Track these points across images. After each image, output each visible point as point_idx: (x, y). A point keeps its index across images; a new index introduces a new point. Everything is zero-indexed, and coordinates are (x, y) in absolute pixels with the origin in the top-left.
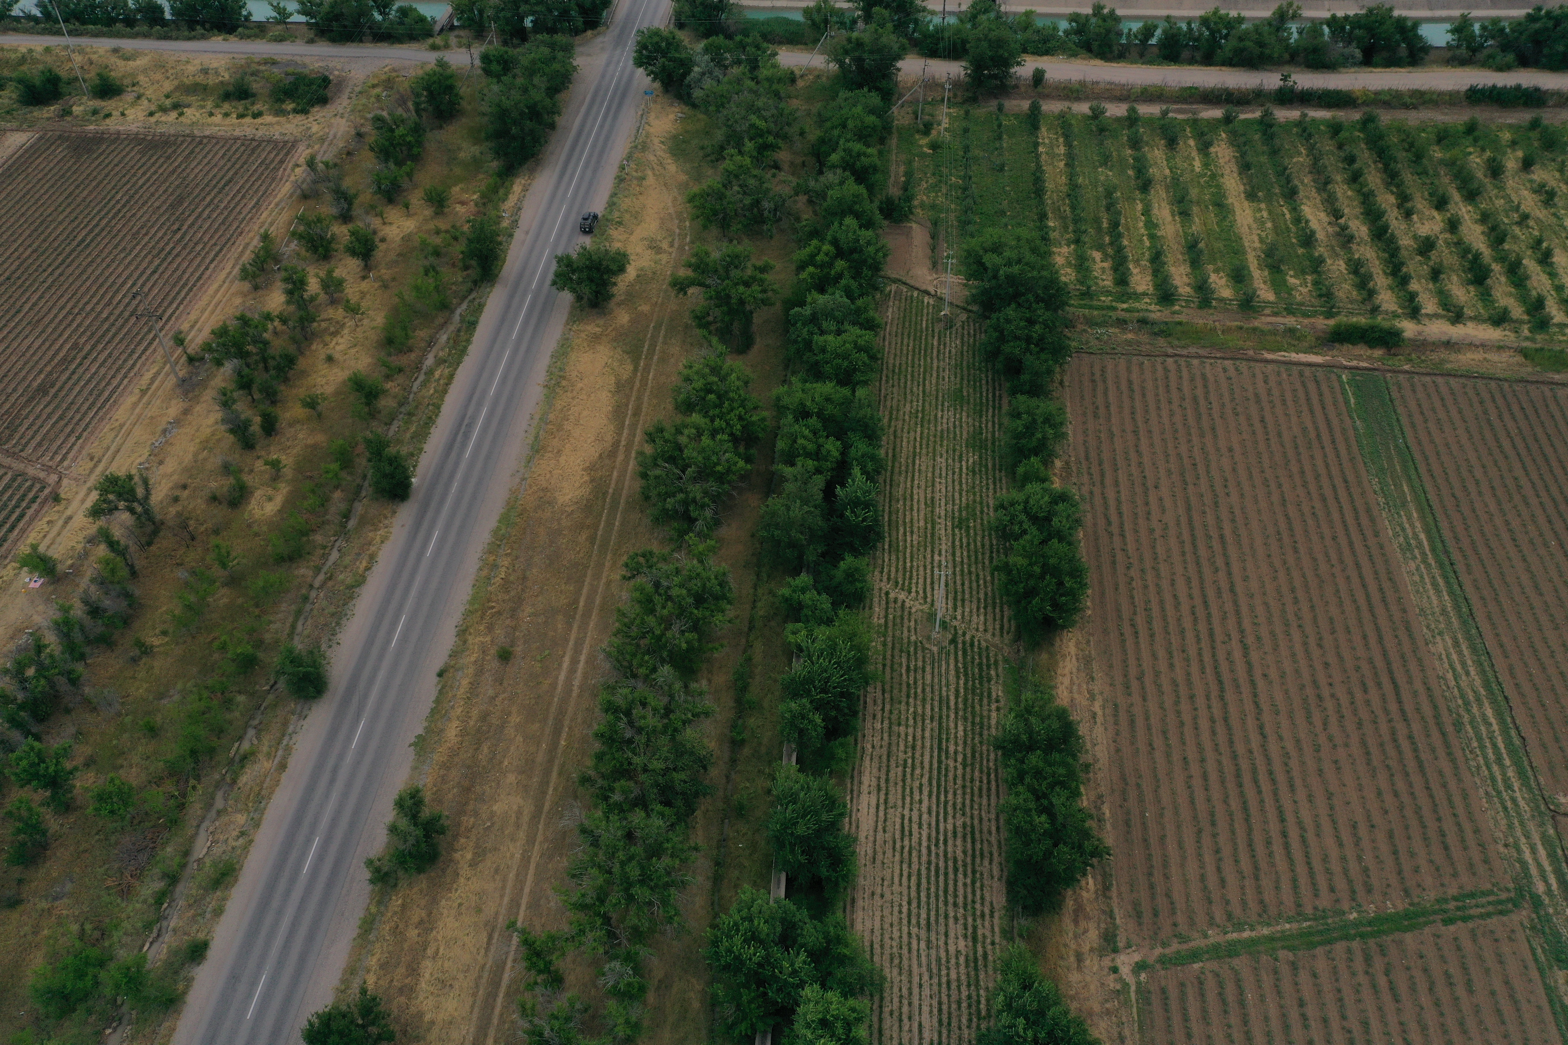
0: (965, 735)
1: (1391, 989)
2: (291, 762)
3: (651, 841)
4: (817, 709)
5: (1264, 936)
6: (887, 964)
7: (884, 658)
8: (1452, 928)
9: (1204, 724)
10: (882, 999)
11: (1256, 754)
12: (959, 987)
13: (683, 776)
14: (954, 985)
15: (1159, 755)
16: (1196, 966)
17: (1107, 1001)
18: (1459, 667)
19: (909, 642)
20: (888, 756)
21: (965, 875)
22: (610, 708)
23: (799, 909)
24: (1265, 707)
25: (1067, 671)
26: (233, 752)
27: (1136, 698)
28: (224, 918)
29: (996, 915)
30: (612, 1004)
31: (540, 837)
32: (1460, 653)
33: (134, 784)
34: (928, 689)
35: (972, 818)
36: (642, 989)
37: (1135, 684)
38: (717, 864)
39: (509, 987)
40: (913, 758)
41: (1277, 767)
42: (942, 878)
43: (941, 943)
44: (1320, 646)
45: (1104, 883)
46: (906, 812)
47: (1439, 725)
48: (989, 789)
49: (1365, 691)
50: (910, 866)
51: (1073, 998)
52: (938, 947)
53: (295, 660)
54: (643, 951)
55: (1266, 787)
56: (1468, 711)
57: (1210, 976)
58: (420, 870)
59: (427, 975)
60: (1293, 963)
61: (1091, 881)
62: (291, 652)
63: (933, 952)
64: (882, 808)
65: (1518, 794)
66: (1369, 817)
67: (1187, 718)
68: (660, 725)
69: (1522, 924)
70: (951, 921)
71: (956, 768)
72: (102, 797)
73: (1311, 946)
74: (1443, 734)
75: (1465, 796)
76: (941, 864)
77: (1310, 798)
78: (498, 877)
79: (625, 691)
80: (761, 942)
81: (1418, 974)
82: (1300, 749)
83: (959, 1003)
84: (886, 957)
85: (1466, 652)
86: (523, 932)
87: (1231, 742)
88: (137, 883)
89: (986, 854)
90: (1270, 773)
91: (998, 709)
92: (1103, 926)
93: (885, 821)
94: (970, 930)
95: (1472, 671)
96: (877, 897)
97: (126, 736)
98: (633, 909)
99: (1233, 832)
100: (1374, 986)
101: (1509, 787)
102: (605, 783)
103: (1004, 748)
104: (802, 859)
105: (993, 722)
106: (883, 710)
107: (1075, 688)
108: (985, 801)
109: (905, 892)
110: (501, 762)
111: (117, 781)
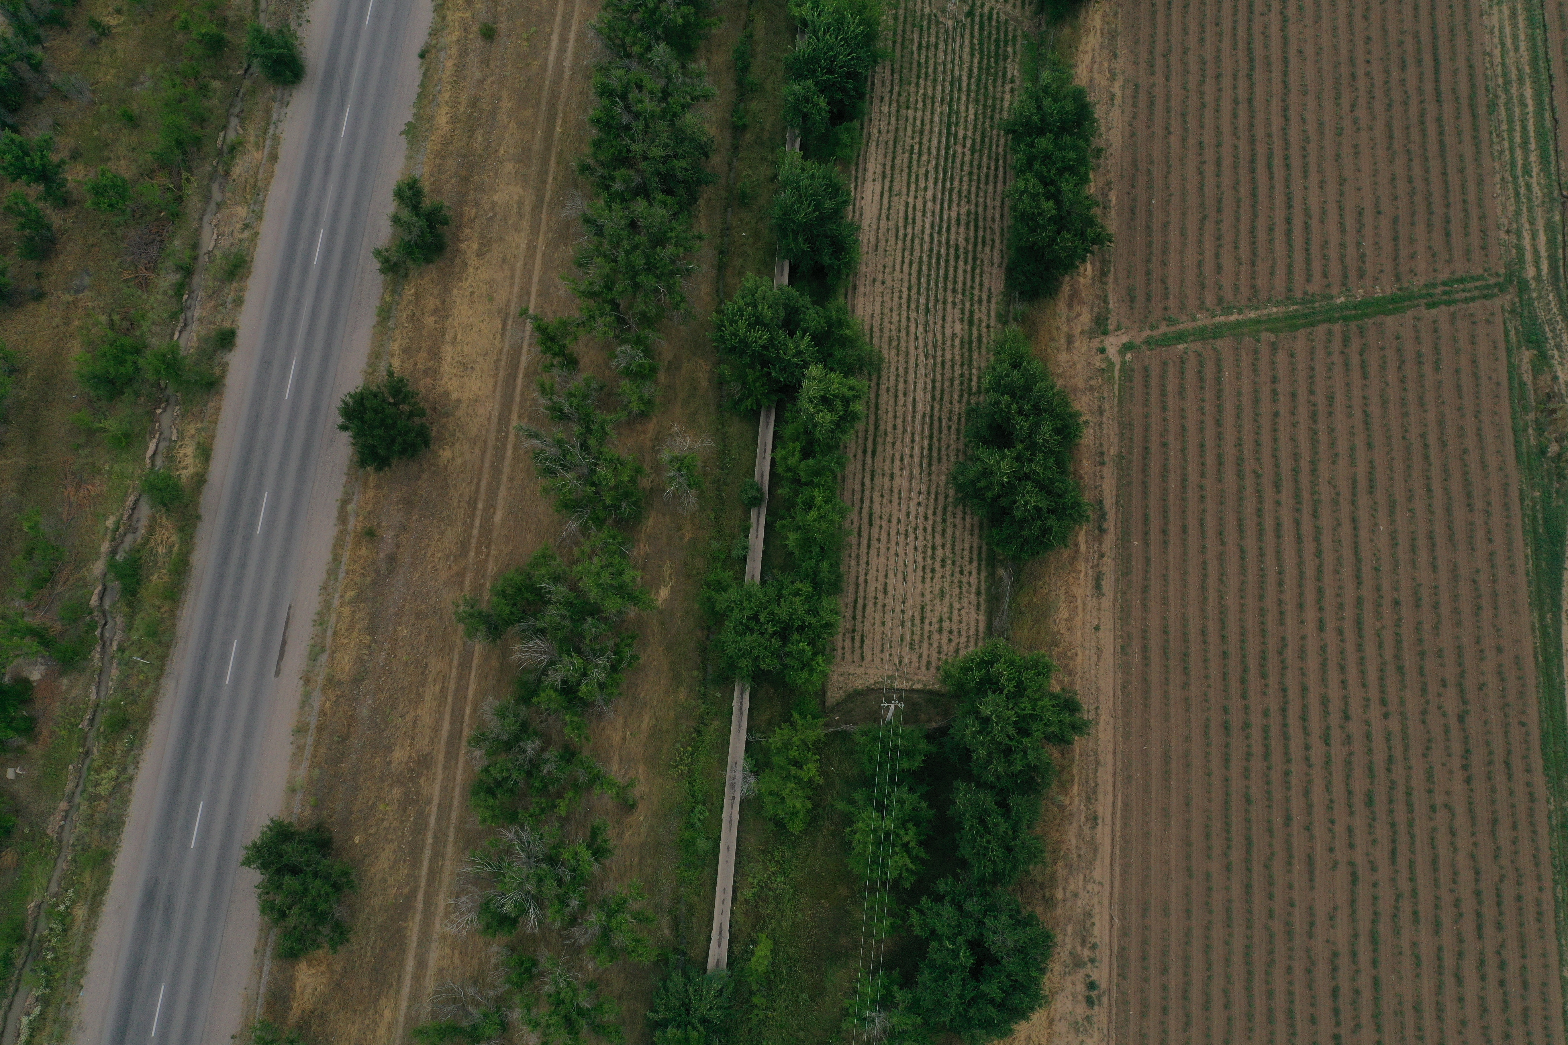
0: (976, 119)
1: (1362, 367)
2: (282, 152)
3: (655, 230)
4: (822, 91)
5: (1251, 320)
6: (885, 346)
7: (895, 34)
8: (1434, 311)
9: (1226, 105)
10: (879, 377)
11: (1275, 139)
12: (952, 367)
13: (683, 163)
14: (948, 365)
15: (1174, 140)
16: (1180, 347)
17: (1091, 378)
18: (1509, 42)
19: (922, 15)
20: (895, 142)
21: (966, 262)
22: (605, 92)
23: (802, 295)
24: (1294, 86)
25: (1089, 48)
26: (219, 142)
27: (1159, 78)
28: (245, 307)
29: (993, 300)
30: (625, 384)
31: (543, 227)
32: (1515, 26)
33: (127, 176)
34: (940, 69)
35: (977, 205)
36: (653, 370)
37: (1160, 62)
38: (721, 252)
39: (527, 369)
40: (920, 144)
41: (1295, 151)
42: (942, 265)
43: (938, 326)
44: (1365, 18)
45: (1102, 269)
46: (911, 200)
47: (1472, 107)
48: (996, 176)
49: (1403, 68)
50: (912, 254)
51: (1059, 376)
52: (935, 330)
53: (265, 41)
54: (652, 336)
55: (1279, 172)
56: (1506, 91)
57: (1192, 355)
58: (428, 261)
59: (449, 359)
60: (1273, 344)
61: (1089, 267)
62: (258, 31)
63: (930, 335)
64: (886, 195)
65: (1534, 181)
66: (1377, 204)
67: (1209, 98)
68: (658, 110)
69: (1502, 307)
70: (949, 306)
71: (963, 154)
72: (98, 191)
73: (1295, 328)
74: (1474, 116)
75: (1480, 182)
76: (943, 252)
77: (1322, 184)
78: (506, 267)
79: (620, 72)
80: (766, 325)
81: (1390, 354)
82: (1322, 133)
83: (952, 381)
84: (885, 339)
85: (1521, 25)
86: (535, 318)
87: (1251, 126)
88: (153, 276)
89: (988, 241)
90: (1286, 158)
91: (1012, 91)
92: (1096, 310)
93: (889, 208)
94: (967, 314)
95: (1523, 46)
96: (878, 284)
97: (105, 126)
98: (640, 296)
99: (1238, 219)
100: (1346, 365)
101: (1527, 172)
102: (605, 172)
103: (1014, 132)
104: (805, 247)
105: (1006, 104)
106: (891, 91)
107: (1096, 66)
108: (991, 188)
109: (906, 279)
110: (497, 151)
111: (108, 174)
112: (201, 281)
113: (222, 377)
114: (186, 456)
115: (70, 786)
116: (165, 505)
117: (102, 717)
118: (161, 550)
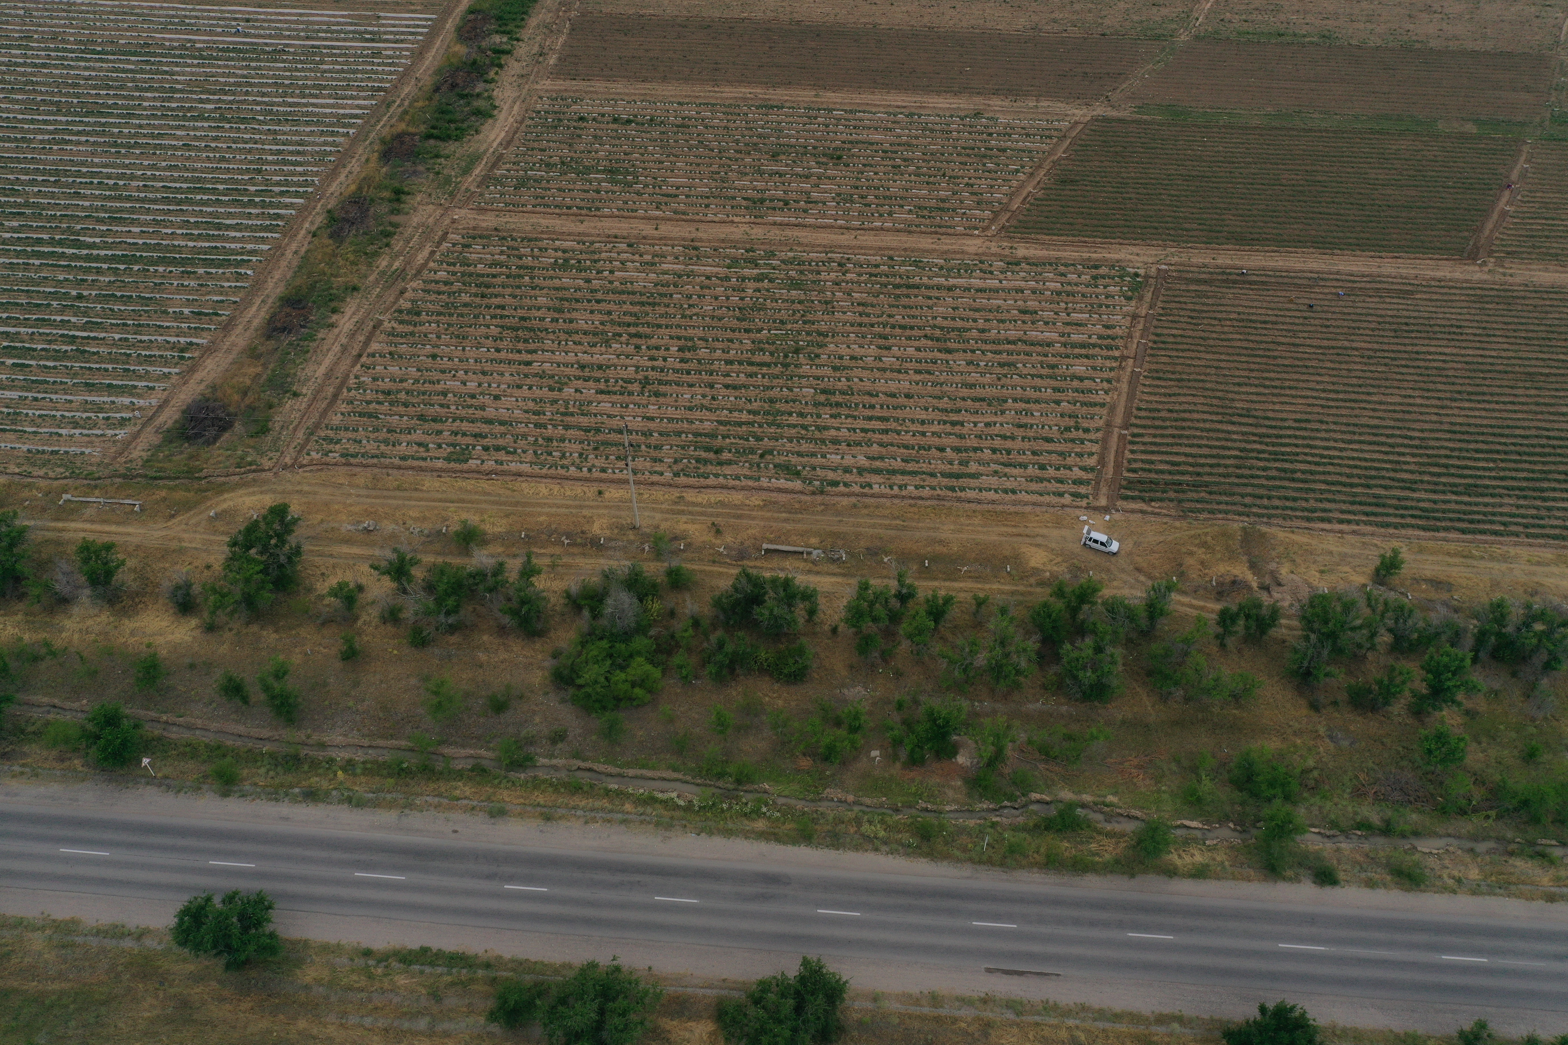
2: (1560, 906)
26: (1544, 841)
28: (1367, 891)
33: (1467, 761)
72: (1441, 738)
97: (1513, 735)
111: (1462, 745)
112: (1381, 846)
113: (1284, 879)
114: (1192, 855)
115: (868, 801)
116: (1139, 843)
117: (931, 818)
118: (1093, 846)
